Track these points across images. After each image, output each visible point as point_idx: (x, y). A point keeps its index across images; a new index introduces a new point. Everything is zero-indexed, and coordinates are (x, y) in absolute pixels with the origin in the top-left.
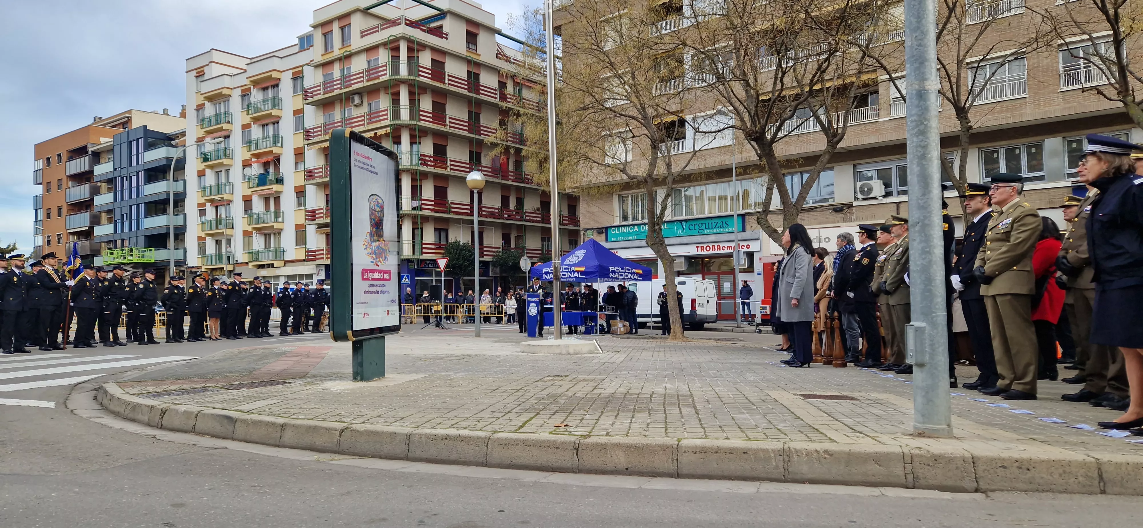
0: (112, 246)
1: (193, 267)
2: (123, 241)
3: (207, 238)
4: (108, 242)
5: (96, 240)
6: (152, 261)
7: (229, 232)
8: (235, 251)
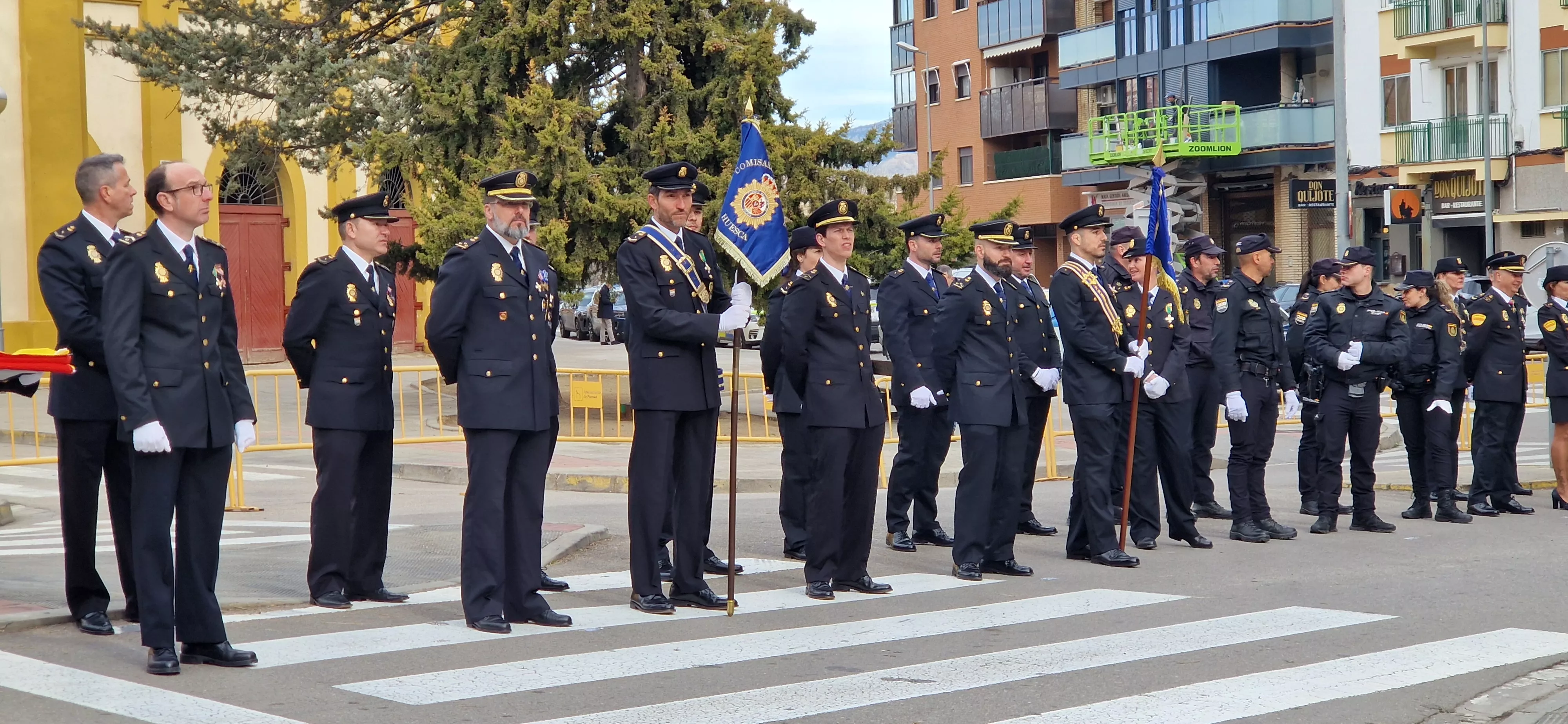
0: (1110, 99)
1: (1366, 171)
2: (1142, 81)
3: (1415, 63)
4: (1099, 88)
5: (1065, 83)
6: (1235, 151)
7: (1495, 35)
8: (1513, 106)
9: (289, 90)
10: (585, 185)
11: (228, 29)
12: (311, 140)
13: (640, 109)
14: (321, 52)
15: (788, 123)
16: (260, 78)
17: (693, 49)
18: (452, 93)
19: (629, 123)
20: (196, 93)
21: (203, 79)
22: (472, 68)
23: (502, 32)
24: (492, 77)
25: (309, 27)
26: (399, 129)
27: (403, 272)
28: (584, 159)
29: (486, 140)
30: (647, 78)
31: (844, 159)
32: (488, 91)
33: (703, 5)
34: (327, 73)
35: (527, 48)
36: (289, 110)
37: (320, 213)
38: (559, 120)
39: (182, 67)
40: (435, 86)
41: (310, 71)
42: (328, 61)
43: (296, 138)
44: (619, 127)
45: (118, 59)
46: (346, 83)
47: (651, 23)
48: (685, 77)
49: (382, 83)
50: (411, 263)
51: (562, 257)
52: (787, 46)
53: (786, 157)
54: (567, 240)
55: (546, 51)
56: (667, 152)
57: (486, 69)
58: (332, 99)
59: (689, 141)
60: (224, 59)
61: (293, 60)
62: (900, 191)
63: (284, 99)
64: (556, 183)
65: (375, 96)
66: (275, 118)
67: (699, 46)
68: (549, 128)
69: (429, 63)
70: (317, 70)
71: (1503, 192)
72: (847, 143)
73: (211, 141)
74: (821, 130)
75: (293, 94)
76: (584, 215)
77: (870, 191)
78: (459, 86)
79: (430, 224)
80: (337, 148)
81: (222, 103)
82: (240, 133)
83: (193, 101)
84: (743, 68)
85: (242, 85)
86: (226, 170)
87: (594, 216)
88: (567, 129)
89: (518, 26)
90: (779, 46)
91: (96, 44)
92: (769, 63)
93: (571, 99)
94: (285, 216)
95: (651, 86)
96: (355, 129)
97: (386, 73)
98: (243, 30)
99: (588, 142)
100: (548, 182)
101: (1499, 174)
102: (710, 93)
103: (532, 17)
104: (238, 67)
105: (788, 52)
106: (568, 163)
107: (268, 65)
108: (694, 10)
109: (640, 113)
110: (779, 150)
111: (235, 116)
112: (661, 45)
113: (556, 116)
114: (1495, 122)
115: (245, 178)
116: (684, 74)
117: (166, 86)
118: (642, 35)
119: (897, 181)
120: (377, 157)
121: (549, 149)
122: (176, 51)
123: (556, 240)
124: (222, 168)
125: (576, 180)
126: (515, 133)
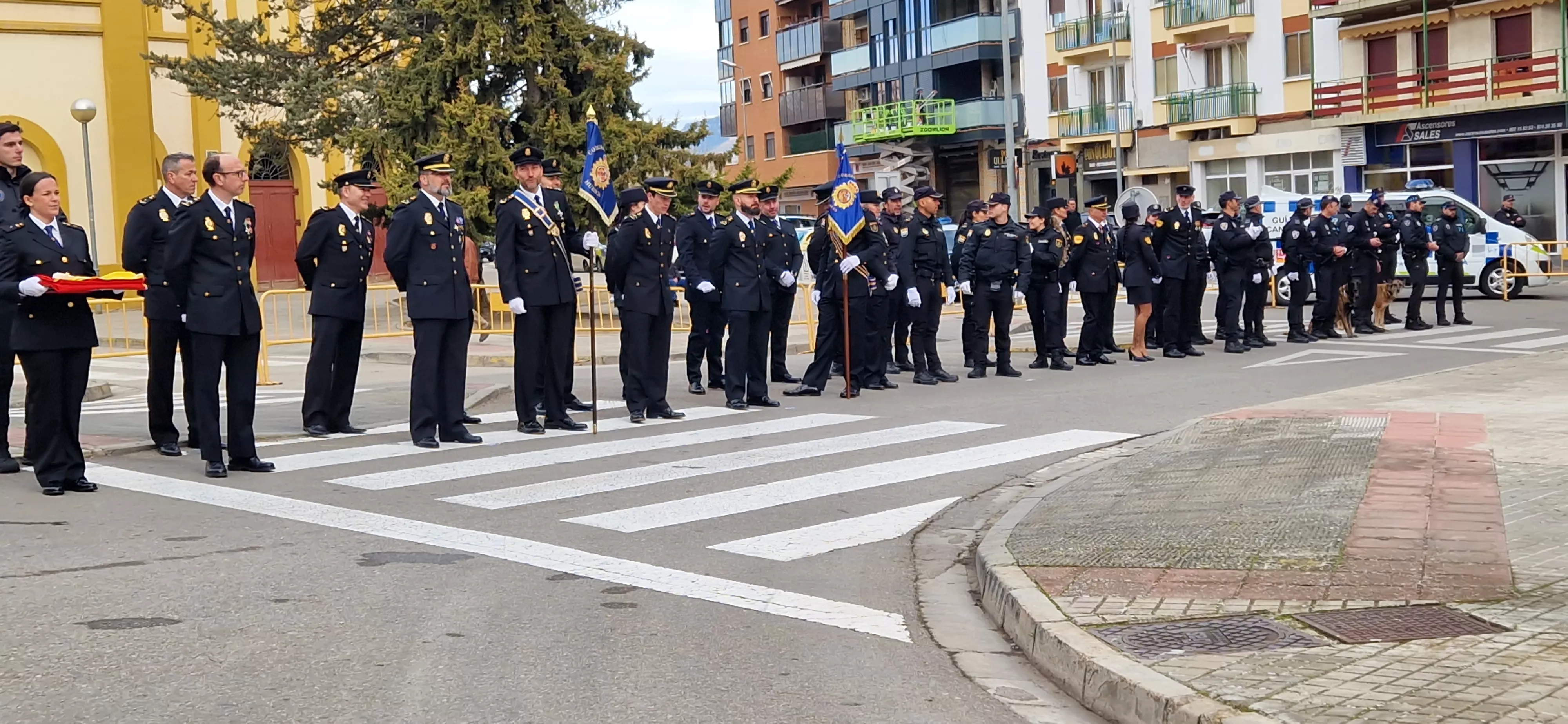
0: (867, 97)
1: (1040, 142)
2: (888, 84)
3: (1070, 68)
4: (860, 89)
5: (836, 86)
6: (952, 131)
8: (1135, 96)
9: (293, 100)
10: (500, 163)
11: (250, 59)
12: (311, 135)
13: (536, 111)
14: (315, 74)
15: (638, 120)
16: (274, 92)
17: (571, 69)
18: (407, 101)
19: (530, 121)
20: (229, 103)
21: (234, 93)
22: (420, 84)
23: (440, 59)
24: (434, 90)
25: (307, 56)
26: (371, 126)
27: (378, 224)
28: (499, 146)
29: (431, 133)
30: (541, 89)
31: (675, 143)
32: (431, 99)
33: (577, 38)
34: (320, 88)
35: (457, 69)
36: (294, 114)
37: (319, 185)
38: (481, 119)
39: (219, 86)
40: (395, 97)
41: (307, 87)
42: (320, 80)
43: (300, 133)
44: (522, 123)
45: (174, 81)
46: (333, 95)
47: (542, 52)
48: (566, 89)
49: (358, 95)
50: (383, 218)
51: (486, 212)
52: (635, 66)
53: (636, 142)
54: (489, 201)
55: (470, 72)
56: (556, 140)
57: (429, 84)
58: (324, 107)
59: (571, 132)
60: (248, 79)
61: (296, 79)
62: (713, 163)
63: (291, 106)
64: (480, 161)
65: (353, 104)
66: (285, 120)
67: (575, 67)
68: (474, 124)
69: (390, 80)
70: (312, 86)
71: (1130, 155)
72: (676, 132)
73: (241, 137)
74: (659, 124)
75: (297, 103)
76: (501, 183)
77: (693, 164)
78: (411, 96)
79: (394, 191)
80: (329, 140)
81: (248, 110)
82: (261, 130)
83: (227, 109)
84: (605, 81)
85: (261, 97)
86: (252, 156)
87: (508, 184)
88: (486, 125)
89: (450, 54)
90: (631, 66)
91: (158, 70)
92: (623, 78)
93: (489, 104)
94: (295, 187)
95: (543, 95)
96: (341, 126)
97: (362, 87)
98: (260, 59)
99: (501, 135)
100: (475, 162)
101: (1126, 143)
102: (584, 99)
103: (459, 47)
104: (258, 85)
105: (635, 70)
106: (488, 148)
107: (279, 84)
108: (571, 42)
109: (536, 114)
110: (632, 138)
111: (257, 119)
112: (549, 66)
113: (478, 116)
114: (1123, 107)
115: (266, 161)
116: (566, 86)
117: (207, 99)
118: (536, 60)
119: (710, 158)
120: (356, 145)
121: (474, 139)
122: (214, 75)
123: (481, 201)
124: (249, 156)
125: (494, 159)
126: (451, 128)
